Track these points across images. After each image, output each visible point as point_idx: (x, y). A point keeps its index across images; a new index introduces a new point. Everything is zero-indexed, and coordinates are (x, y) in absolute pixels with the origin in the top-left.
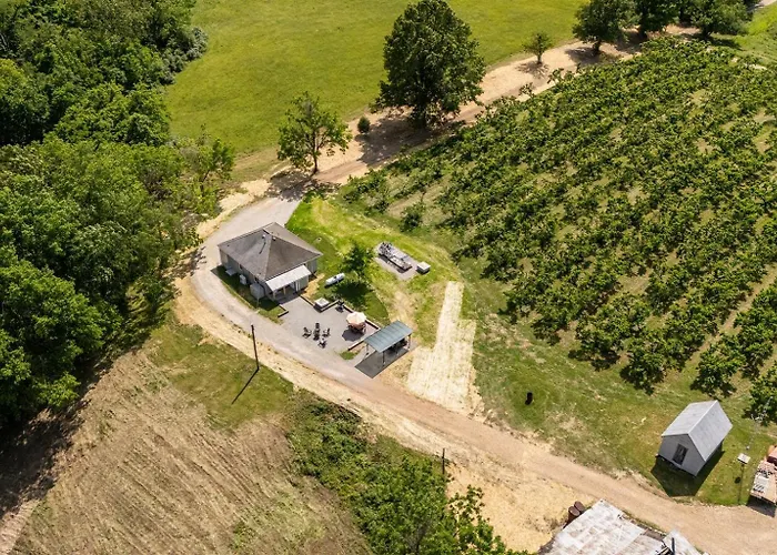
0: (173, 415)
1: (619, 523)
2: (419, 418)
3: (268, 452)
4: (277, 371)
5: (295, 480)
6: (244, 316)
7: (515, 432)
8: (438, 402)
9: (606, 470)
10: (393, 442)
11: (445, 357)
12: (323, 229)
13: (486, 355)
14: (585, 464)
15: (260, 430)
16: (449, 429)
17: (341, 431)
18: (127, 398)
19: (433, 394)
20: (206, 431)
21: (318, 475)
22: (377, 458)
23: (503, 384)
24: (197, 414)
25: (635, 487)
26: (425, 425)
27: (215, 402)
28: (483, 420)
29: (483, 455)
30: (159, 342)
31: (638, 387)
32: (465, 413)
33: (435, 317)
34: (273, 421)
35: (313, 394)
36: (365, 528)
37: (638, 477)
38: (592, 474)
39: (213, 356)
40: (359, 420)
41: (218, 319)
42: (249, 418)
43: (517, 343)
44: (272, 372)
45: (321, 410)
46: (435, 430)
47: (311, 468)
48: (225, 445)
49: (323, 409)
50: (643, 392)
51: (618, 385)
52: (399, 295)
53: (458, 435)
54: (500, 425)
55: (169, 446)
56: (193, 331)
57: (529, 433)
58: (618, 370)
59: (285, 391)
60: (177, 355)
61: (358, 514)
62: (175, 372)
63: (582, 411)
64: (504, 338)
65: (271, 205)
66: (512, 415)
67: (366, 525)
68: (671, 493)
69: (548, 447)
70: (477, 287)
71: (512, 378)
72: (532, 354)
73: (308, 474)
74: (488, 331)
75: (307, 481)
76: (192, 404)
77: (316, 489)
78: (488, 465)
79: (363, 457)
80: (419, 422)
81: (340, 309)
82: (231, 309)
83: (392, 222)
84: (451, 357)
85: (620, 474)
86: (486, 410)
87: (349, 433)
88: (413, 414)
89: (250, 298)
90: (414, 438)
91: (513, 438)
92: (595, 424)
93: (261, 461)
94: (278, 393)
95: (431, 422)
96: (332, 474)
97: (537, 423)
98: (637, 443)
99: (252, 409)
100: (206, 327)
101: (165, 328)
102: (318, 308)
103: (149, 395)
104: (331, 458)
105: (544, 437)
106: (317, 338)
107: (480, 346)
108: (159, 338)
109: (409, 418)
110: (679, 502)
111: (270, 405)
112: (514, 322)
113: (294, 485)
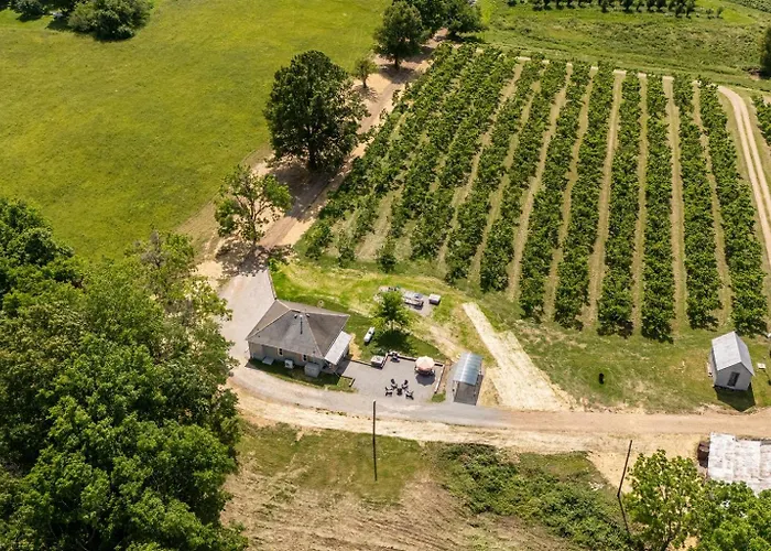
0: (327, 514)
1: (737, 444)
2: (537, 427)
3: (440, 508)
4: (392, 435)
5: (474, 522)
6: (317, 398)
7: (611, 408)
8: (541, 409)
9: (690, 411)
10: (533, 456)
11: (513, 369)
12: (316, 291)
13: (540, 355)
14: (674, 413)
15: (419, 494)
16: (567, 427)
17: (485, 464)
18: (263, 518)
19: (531, 404)
20: (372, 514)
21: (489, 509)
22: (530, 473)
23: (573, 375)
24: (350, 503)
25: (717, 415)
26: (547, 431)
27: (359, 486)
28: (582, 409)
29: (605, 436)
30: (252, 453)
31: (661, 341)
32: (565, 408)
33: (478, 338)
34: (424, 480)
35: (440, 442)
36: (564, 533)
37: (713, 406)
38: (684, 418)
39: (322, 445)
40: (493, 449)
41: (297, 410)
42: (402, 485)
43: (555, 338)
44: (389, 438)
45: (455, 453)
46: (556, 432)
47: (480, 506)
48: (399, 519)
49: (456, 452)
50: (667, 343)
51: (647, 344)
52: (434, 330)
53: (576, 428)
54: (597, 408)
55: (346, 543)
56: (280, 430)
57: (621, 405)
58: (639, 332)
59: (412, 450)
60: (282, 458)
61: (549, 525)
62: (294, 475)
63: (641, 373)
64: (542, 337)
65: (242, 285)
66: (598, 396)
67: (563, 529)
68: (741, 409)
69: (641, 410)
70: (488, 302)
71: (575, 367)
72: (573, 343)
73: (480, 512)
74: (527, 336)
75: (482, 518)
76: (338, 497)
77: (497, 521)
78: (615, 442)
79: (520, 478)
80: (541, 431)
81: (395, 360)
82: (300, 395)
83: (369, 267)
84: (516, 367)
85: (701, 409)
86: (578, 399)
87: (491, 463)
88: (531, 426)
89: (309, 379)
90: (547, 445)
91: (613, 414)
92: (656, 380)
93: (439, 519)
94: (408, 454)
95: (549, 427)
96: (501, 503)
97: (620, 395)
98: (693, 383)
99: (397, 477)
100: (292, 422)
101: (246, 438)
102: (376, 366)
103: (284, 506)
104: (490, 490)
105: (633, 404)
106: (400, 393)
107: (531, 350)
108: (247, 449)
109: (531, 430)
110: (749, 413)
111: (410, 467)
112: (538, 321)
113: (477, 526)
